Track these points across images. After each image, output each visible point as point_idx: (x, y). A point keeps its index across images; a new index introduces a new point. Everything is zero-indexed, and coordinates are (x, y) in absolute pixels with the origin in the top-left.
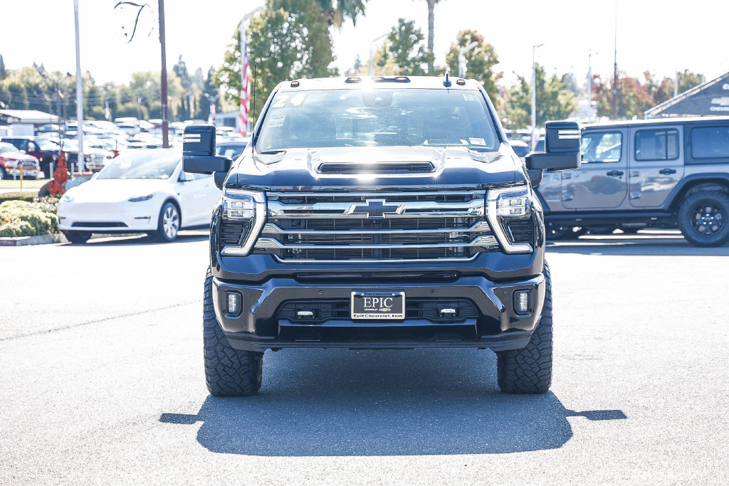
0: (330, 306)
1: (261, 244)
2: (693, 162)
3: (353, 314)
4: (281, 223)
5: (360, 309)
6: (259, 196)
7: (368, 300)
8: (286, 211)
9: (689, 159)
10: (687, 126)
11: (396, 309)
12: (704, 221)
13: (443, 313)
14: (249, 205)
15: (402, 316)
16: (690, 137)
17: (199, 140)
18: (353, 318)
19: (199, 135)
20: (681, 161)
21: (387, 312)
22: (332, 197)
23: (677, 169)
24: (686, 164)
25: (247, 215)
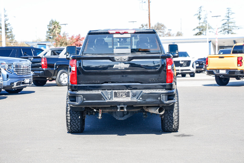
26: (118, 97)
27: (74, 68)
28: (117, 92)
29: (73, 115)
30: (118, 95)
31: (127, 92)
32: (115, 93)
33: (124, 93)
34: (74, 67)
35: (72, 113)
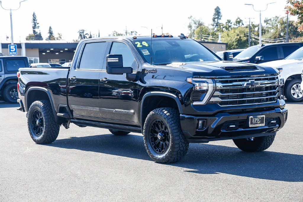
0: (239, 122)
1: (213, 100)
2: (8, 73)
3: (250, 125)
4: (221, 91)
5: (252, 123)
6: (210, 81)
7: (254, 119)
8: (223, 86)
9: (6, 71)
10: (4, 59)
11: (262, 122)
12: (14, 94)
13: (272, 123)
14: (205, 84)
15: (264, 125)
16: (6, 63)
17: (118, 61)
18: (250, 127)
19: (117, 59)
20: (3, 72)
21: (260, 124)
22: (237, 80)
23: (2, 75)
24: (5, 73)
25: (205, 88)
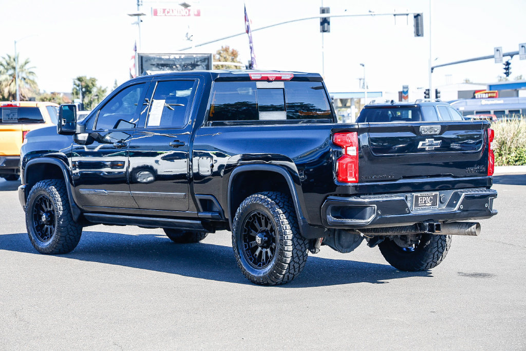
26: (420, 206)
27: (354, 150)
28: (419, 195)
29: (298, 247)
30: (421, 202)
31: (433, 194)
32: (417, 197)
33: (429, 196)
34: (354, 148)
35: (296, 243)
